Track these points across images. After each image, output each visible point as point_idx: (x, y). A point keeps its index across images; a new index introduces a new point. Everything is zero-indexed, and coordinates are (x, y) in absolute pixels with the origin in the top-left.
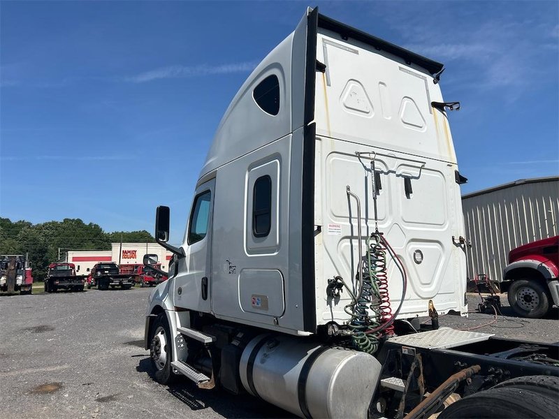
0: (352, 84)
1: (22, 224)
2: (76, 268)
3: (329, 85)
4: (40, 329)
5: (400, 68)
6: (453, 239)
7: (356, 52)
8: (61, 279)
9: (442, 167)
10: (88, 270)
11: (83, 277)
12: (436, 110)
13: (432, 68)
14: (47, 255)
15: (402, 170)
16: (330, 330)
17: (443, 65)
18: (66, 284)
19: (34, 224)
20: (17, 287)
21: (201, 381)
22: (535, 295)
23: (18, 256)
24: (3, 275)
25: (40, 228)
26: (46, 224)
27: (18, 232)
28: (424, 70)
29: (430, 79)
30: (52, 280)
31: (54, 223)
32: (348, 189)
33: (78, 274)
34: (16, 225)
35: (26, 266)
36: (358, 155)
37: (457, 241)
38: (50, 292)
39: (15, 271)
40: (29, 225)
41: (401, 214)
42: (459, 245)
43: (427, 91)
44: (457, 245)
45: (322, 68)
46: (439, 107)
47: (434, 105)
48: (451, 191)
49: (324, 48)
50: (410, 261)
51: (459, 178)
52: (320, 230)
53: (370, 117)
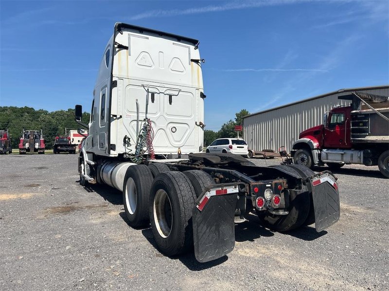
0: (144, 53)
1: (41, 112)
2: (72, 140)
3: (130, 55)
4: (41, 168)
5: (173, 44)
6: (196, 123)
7: (148, 38)
8: (61, 146)
9: (193, 90)
10: (79, 141)
11: (75, 145)
12: (193, 62)
13: (194, 42)
14: (58, 132)
15: (168, 92)
16: (125, 156)
17: (198, 41)
18: (65, 149)
19: (50, 112)
20: (36, 150)
21: (90, 180)
22: (306, 158)
23: (36, 131)
24: (27, 142)
25: (53, 115)
26: (56, 112)
27: (39, 117)
28: (191, 43)
29: (192, 47)
30: (56, 146)
31: (62, 111)
32: (137, 100)
33: (72, 143)
34: (38, 112)
35: (41, 137)
36: (143, 86)
38: (56, 153)
39: (34, 140)
40: (46, 113)
41: (166, 111)
42: (199, 125)
43: (189, 54)
44: (198, 125)
45: (126, 48)
46: (196, 61)
47: (192, 60)
48: (197, 101)
49: (129, 39)
50: (169, 131)
51: (203, 96)
52: (121, 117)
53: (152, 68)
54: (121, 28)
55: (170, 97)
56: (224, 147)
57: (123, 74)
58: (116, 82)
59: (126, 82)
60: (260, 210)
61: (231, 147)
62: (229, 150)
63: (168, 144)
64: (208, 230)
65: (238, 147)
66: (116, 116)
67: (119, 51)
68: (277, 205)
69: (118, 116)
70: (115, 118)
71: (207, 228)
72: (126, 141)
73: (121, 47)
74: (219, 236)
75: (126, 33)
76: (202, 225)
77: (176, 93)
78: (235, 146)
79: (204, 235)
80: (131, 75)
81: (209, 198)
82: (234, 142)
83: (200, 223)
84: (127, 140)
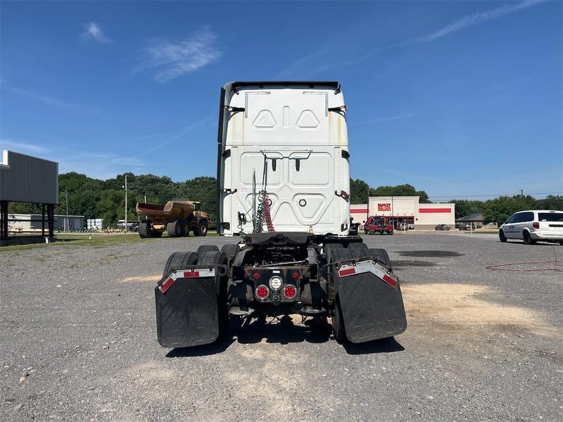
3: (246, 117)
5: (304, 92)
6: (336, 193)
7: (269, 93)
9: (330, 150)
12: (332, 112)
13: (333, 85)
15: (294, 156)
17: (337, 83)
28: (330, 87)
29: (331, 92)
32: (254, 169)
36: (262, 152)
37: (339, 193)
41: (291, 179)
42: (341, 196)
43: (327, 102)
44: (339, 196)
45: (242, 110)
46: (337, 110)
47: (330, 110)
48: (337, 164)
49: (246, 98)
50: (295, 205)
51: (345, 155)
52: (236, 191)
53: (274, 128)
54: (236, 87)
55: (298, 161)
56: (526, 225)
57: (238, 141)
58: (229, 151)
59: (241, 149)
60: (263, 301)
61: (537, 226)
62: (534, 230)
63: (295, 221)
64: (174, 315)
65: (550, 226)
66: (230, 190)
67: (233, 114)
68: (290, 298)
69: (233, 190)
70: (228, 192)
71: (173, 313)
72: (242, 219)
73: (236, 110)
74: (188, 323)
75: (242, 93)
76: (166, 308)
77: (306, 155)
78: (544, 224)
79: (169, 320)
80: (247, 141)
81: (175, 280)
82: (542, 217)
83: (165, 306)
84: (242, 217)
